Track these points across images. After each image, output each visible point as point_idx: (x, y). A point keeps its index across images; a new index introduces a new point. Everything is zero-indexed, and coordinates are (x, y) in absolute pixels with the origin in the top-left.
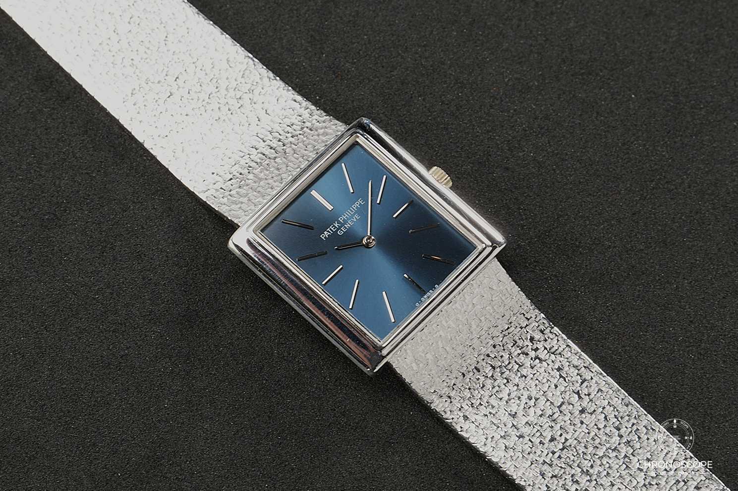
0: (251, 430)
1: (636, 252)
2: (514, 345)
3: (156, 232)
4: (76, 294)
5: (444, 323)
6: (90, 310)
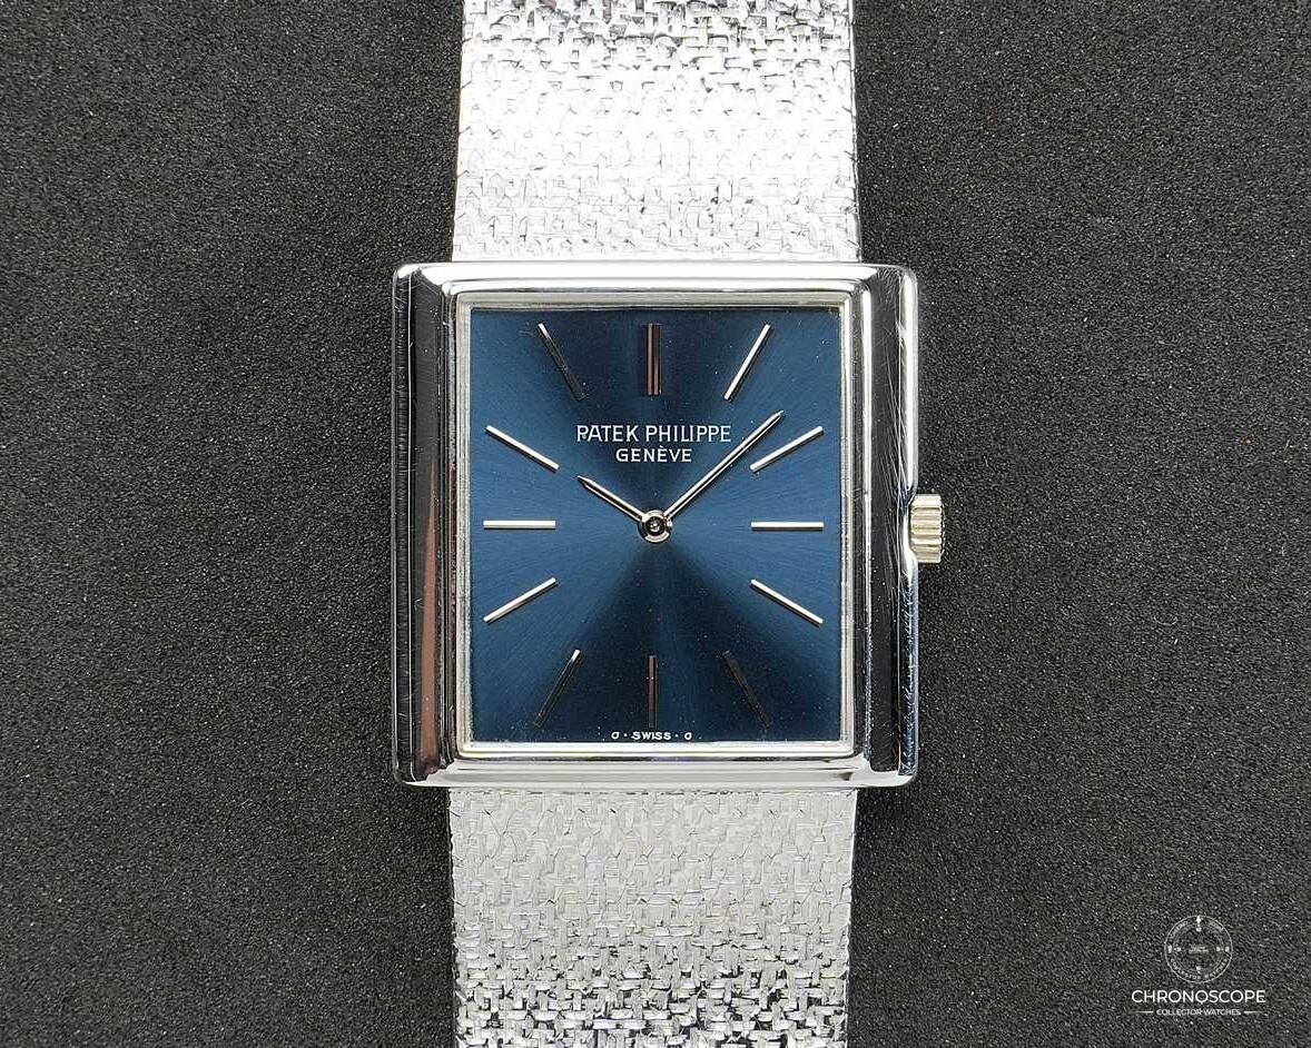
0: (107, 646)
1: (1163, 1025)
2: (731, 975)
3: (323, 93)
4: (57, 71)
5: (629, 817)
6: (52, 128)
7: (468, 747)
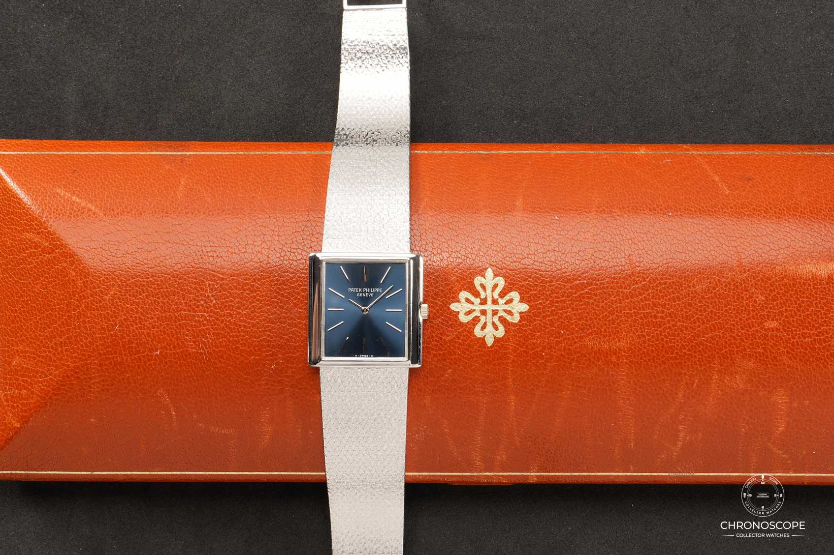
7: (324, 358)
